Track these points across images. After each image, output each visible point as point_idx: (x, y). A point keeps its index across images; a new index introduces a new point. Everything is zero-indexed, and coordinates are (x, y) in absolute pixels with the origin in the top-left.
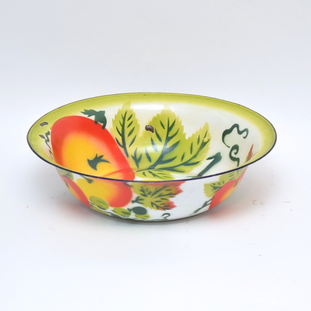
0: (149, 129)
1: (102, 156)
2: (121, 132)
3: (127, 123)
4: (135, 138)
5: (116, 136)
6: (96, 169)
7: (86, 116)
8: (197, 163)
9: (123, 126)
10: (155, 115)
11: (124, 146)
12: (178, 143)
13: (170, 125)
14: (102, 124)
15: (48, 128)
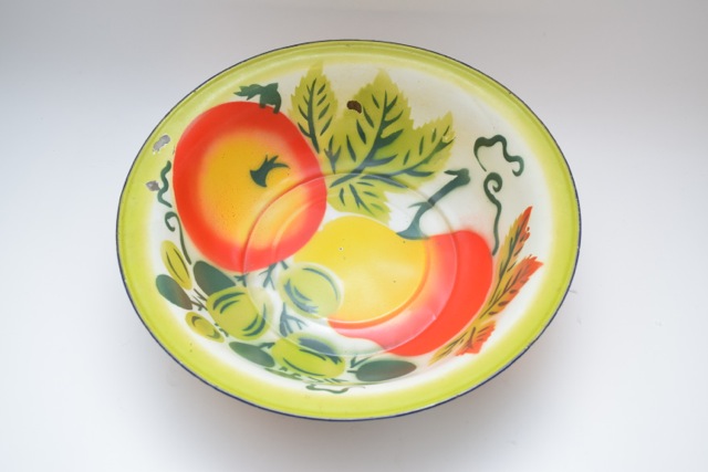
0: (353, 105)
1: (275, 158)
2: (306, 114)
3: (316, 98)
4: (330, 120)
5: (299, 120)
6: (265, 186)
7: (244, 99)
8: (429, 174)
9: (310, 104)
10: (364, 86)
11: (312, 135)
12: (400, 132)
13: (388, 104)
14: (274, 106)
15: (168, 153)
